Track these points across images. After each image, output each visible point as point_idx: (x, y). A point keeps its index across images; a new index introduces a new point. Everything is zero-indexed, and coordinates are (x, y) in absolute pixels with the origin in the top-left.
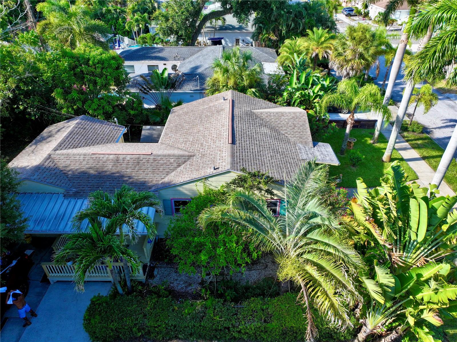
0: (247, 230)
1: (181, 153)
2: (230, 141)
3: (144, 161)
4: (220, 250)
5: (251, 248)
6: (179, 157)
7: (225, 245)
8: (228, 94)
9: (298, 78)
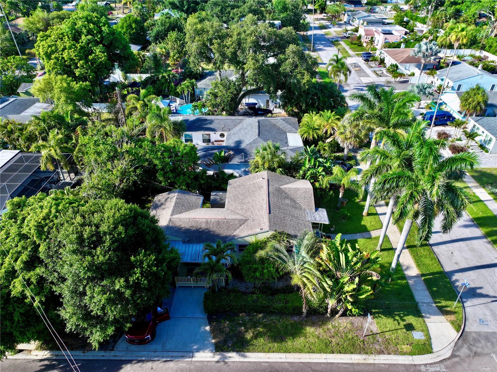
0: (278, 262)
1: (241, 218)
2: (268, 212)
3: (221, 223)
4: (265, 271)
5: (280, 270)
6: (240, 220)
7: (267, 268)
8: (265, 174)
9: (309, 161)
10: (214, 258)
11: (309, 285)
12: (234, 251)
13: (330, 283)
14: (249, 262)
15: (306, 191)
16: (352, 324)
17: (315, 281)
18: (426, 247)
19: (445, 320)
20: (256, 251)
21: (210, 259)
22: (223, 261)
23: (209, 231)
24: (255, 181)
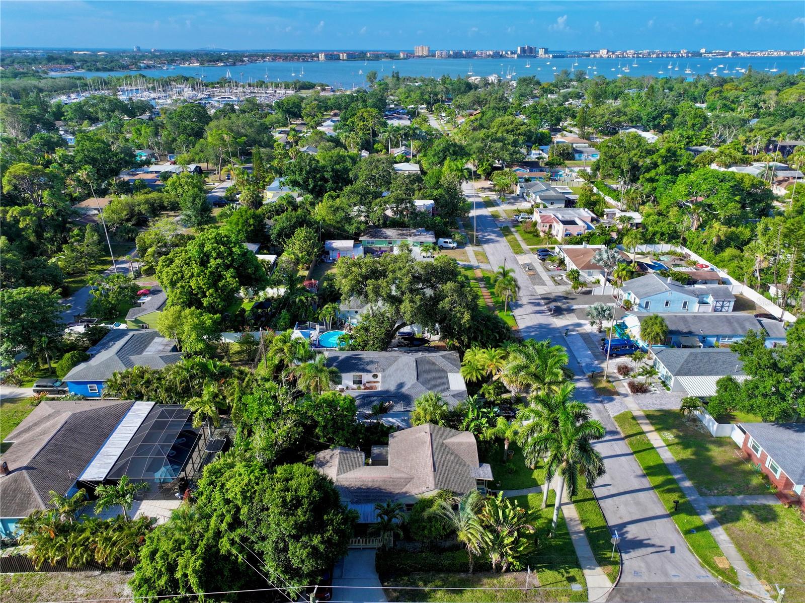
0: (444, 520)
1: (406, 476)
2: (433, 470)
3: (388, 482)
4: (433, 529)
5: (446, 527)
6: (406, 479)
7: (435, 527)
8: (427, 427)
9: (473, 411)
10: (386, 518)
11: (473, 540)
12: (403, 511)
13: (491, 537)
14: (417, 521)
15: (469, 445)
16: (516, 579)
17: (479, 537)
18: (592, 502)
19: (603, 573)
20: (423, 510)
21: (382, 518)
22: (394, 520)
23: (380, 490)
24: (417, 435)
